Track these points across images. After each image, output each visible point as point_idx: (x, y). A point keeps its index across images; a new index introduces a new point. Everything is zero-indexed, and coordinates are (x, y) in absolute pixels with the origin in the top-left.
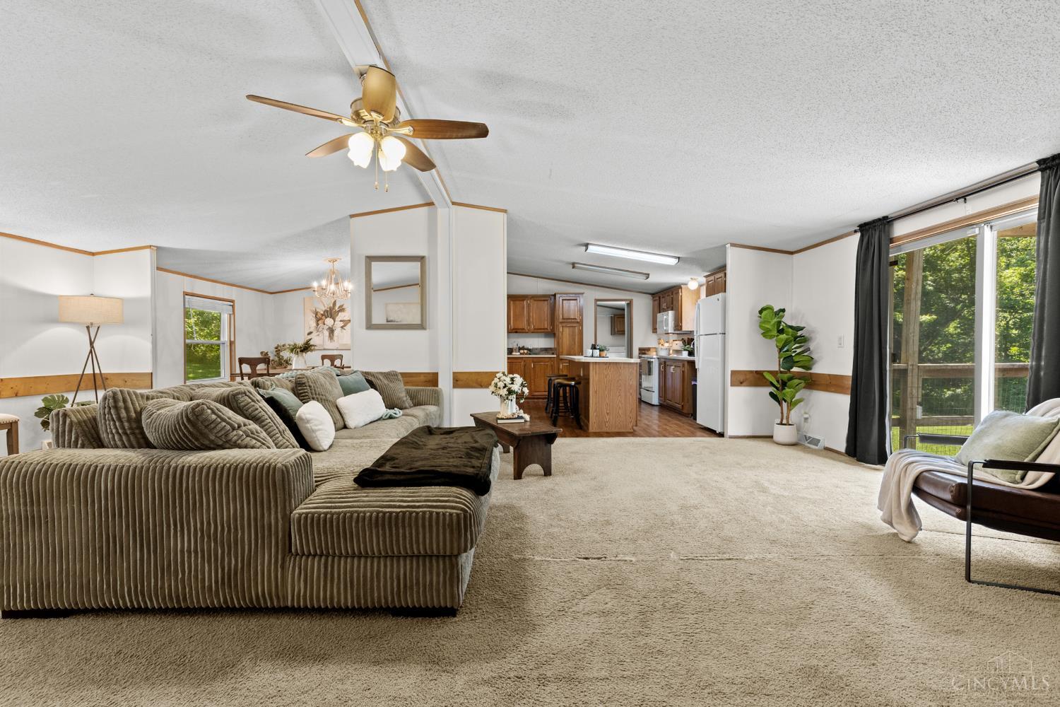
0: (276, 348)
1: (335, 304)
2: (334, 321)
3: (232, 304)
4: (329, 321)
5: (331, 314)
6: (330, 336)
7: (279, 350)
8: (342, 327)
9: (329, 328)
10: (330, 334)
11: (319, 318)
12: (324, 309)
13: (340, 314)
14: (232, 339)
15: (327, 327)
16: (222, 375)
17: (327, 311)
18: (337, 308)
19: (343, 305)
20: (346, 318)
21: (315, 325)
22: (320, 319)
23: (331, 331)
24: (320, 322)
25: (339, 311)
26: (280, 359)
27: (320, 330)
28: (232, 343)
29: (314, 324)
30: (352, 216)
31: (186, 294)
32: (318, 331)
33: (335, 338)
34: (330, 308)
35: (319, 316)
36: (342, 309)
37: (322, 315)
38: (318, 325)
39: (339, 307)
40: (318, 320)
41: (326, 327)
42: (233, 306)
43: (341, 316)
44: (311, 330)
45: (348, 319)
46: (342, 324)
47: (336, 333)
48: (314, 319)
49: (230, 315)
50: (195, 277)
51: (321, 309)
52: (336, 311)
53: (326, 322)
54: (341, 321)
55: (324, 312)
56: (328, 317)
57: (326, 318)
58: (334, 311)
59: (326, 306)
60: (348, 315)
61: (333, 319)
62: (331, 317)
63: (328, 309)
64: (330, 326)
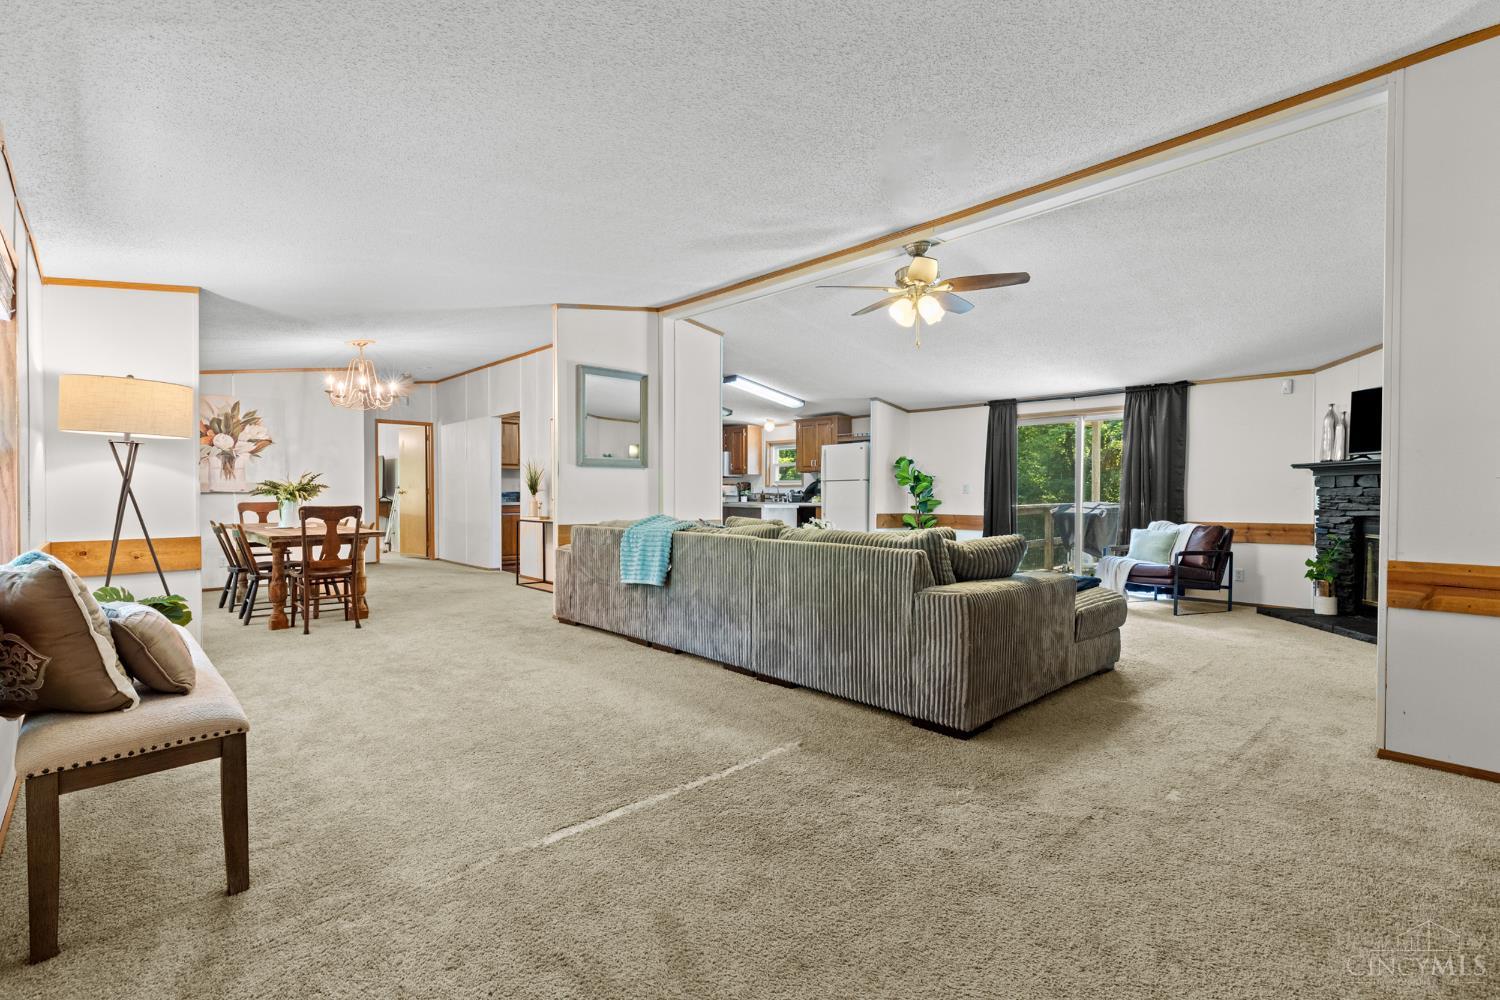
1: (236, 406)
2: (236, 442)
4: (223, 441)
5: (227, 426)
6: (224, 468)
8: (253, 453)
9: (223, 453)
10: (224, 464)
13: (248, 427)
15: (220, 451)
17: (219, 422)
18: (240, 417)
19: (254, 412)
20: (262, 437)
23: (229, 458)
24: (202, 441)
25: (246, 423)
30: (560, 306)
33: (237, 472)
34: (226, 416)
36: (251, 419)
39: (246, 415)
41: (215, 451)
43: (250, 431)
45: (267, 438)
46: (252, 447)
47: (238, 463)
51: (204, 417)
52: (238, 421)
53: (215, 442)
54: (249, 441)
55: (211, 422)
56: (221, 432)
57: (216, 433)
58: (235, 421)
59: (216, 412)
60: (266, 430)
61: (232, 435)
62: (227, 433)
63: (222, 418)
64: (226, 449)
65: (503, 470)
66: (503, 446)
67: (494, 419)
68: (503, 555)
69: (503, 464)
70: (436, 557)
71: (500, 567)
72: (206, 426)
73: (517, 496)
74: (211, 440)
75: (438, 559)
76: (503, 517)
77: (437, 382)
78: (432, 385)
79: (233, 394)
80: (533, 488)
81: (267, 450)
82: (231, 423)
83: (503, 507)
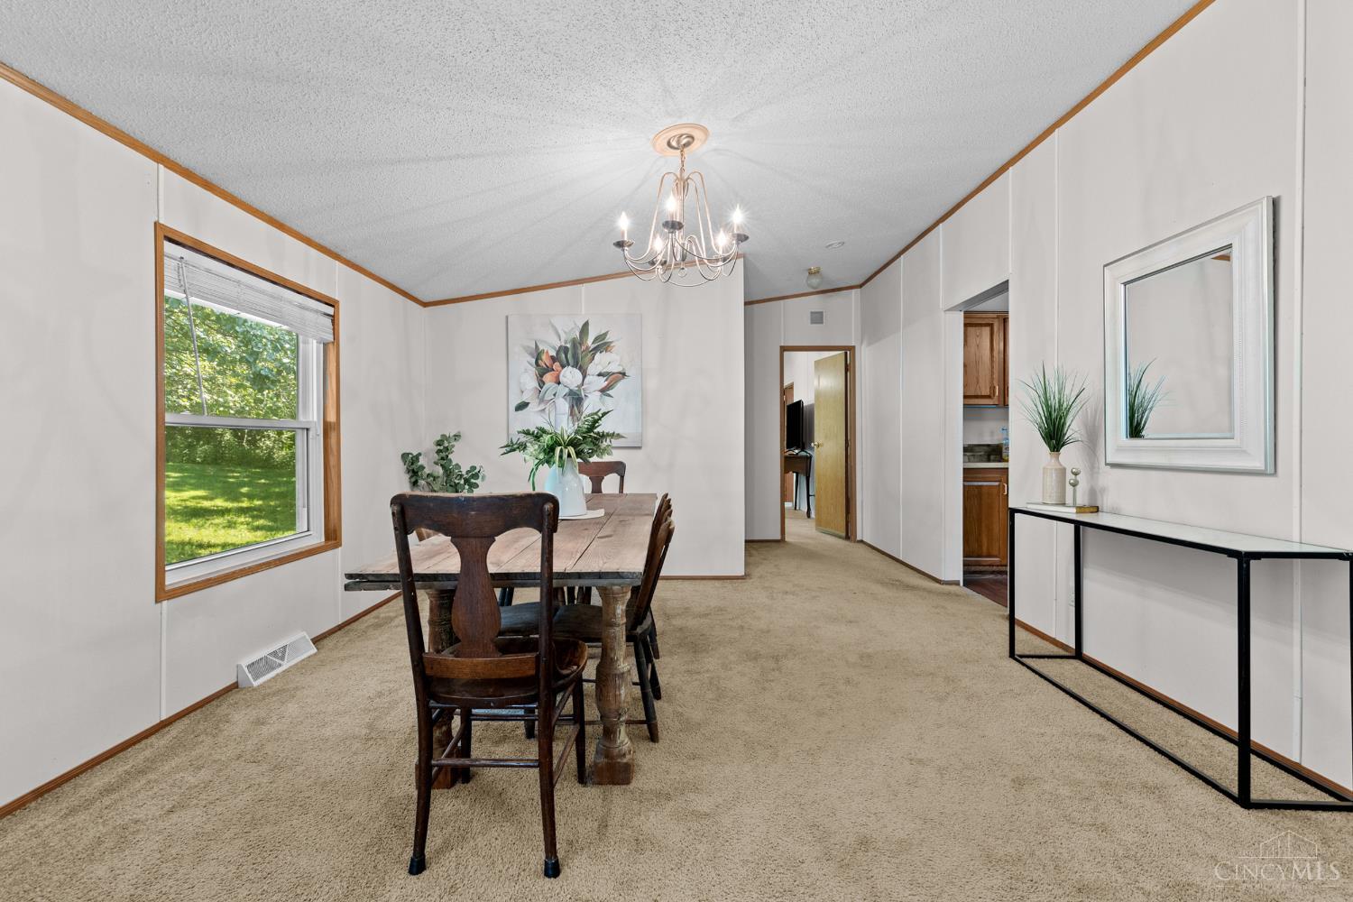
0: (439, 443)
1: (585, 328)
2: (584, 377)
3: (330, 310)
4: (571, 376)
5: (575, 356)
6: (572, 414)
7: (447, 449)
8: (603, 391)
9: (571, 393)
10: (572, 408)
11: (544, 368)
12: (558, 344)
13: (598, 356)
14: (332, 418)
15: (567, 390)
16: (301, 524)
17: (566, 350)
18: (590, 341)
19: (606, 334)
20: (614, 368)
21: (535, 384)
22: (549, 369)
23: (576, 400)
24: (548, 377)
25: (596, 349)
26: (448, 472)
27: (547, 398)
28: (330, 429)
29: (532, 383)
31: (166, 235)
32: (542, 400)
34: (574, 342)
35: (545, 360)
36: (602, 345)
37: (554, 359)
38: (542, 384)
39: (596, 340)
40: (542, 372)
41: (563, 391)
42: (334, 319)
43: (601, 362)
44: (525, 398)
45: (620, 369)
46: (602, 382)
47: (587, 406)
48: (533, 370)
49: (325, 345)
50: (207, 185)
51: (550, 346)
52: (587, 348)
53: (561, 379)
54: (600, 375)
55: (558, 353)
56: (569, 365)
57: (563, 367)
58: (583, 348)
59: (563, 337)
60: (618, 358)
61: (580, 369)
62: (575, 366)
63: (568, 345)
64: (574, 387)
65: (966, 406)
66: (965, 366)
67: (950, 315)
68: (966, 555)
69: (965, 397)
70: (859, 538)
71: (959, 576)
72: (552, 357)
73: (997, 452)
74: (558, 377)
75: (862, 541)
76: (964, 486)
77: (861, 286)
78: (854, 291)
79: (583, 313)
80: (1054, 436)
81: (620, 385)
82: (580, 352)
83: (966, 471)
